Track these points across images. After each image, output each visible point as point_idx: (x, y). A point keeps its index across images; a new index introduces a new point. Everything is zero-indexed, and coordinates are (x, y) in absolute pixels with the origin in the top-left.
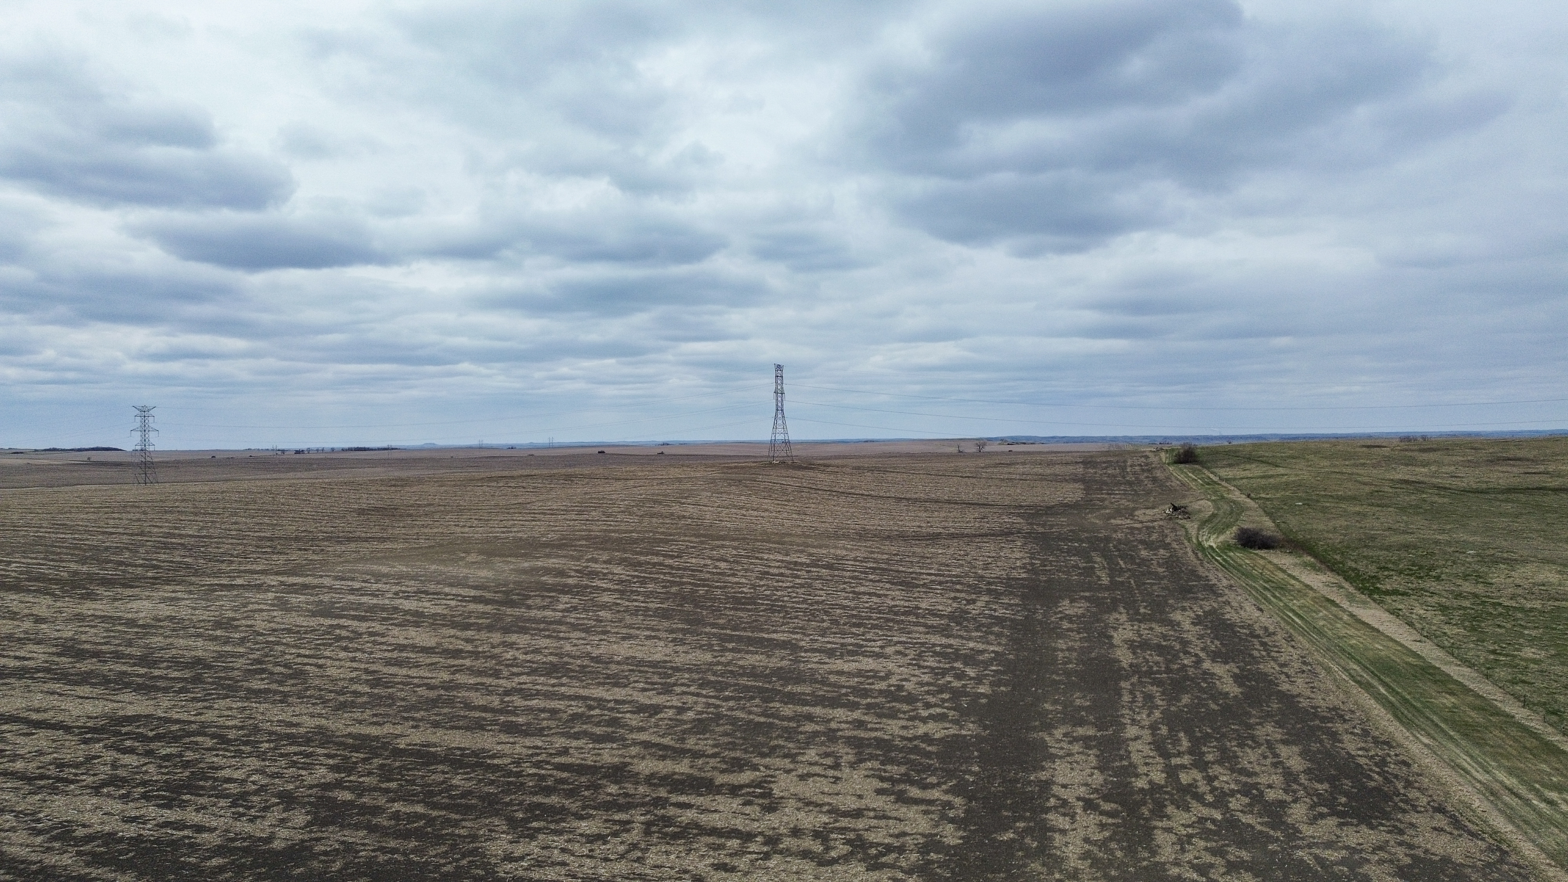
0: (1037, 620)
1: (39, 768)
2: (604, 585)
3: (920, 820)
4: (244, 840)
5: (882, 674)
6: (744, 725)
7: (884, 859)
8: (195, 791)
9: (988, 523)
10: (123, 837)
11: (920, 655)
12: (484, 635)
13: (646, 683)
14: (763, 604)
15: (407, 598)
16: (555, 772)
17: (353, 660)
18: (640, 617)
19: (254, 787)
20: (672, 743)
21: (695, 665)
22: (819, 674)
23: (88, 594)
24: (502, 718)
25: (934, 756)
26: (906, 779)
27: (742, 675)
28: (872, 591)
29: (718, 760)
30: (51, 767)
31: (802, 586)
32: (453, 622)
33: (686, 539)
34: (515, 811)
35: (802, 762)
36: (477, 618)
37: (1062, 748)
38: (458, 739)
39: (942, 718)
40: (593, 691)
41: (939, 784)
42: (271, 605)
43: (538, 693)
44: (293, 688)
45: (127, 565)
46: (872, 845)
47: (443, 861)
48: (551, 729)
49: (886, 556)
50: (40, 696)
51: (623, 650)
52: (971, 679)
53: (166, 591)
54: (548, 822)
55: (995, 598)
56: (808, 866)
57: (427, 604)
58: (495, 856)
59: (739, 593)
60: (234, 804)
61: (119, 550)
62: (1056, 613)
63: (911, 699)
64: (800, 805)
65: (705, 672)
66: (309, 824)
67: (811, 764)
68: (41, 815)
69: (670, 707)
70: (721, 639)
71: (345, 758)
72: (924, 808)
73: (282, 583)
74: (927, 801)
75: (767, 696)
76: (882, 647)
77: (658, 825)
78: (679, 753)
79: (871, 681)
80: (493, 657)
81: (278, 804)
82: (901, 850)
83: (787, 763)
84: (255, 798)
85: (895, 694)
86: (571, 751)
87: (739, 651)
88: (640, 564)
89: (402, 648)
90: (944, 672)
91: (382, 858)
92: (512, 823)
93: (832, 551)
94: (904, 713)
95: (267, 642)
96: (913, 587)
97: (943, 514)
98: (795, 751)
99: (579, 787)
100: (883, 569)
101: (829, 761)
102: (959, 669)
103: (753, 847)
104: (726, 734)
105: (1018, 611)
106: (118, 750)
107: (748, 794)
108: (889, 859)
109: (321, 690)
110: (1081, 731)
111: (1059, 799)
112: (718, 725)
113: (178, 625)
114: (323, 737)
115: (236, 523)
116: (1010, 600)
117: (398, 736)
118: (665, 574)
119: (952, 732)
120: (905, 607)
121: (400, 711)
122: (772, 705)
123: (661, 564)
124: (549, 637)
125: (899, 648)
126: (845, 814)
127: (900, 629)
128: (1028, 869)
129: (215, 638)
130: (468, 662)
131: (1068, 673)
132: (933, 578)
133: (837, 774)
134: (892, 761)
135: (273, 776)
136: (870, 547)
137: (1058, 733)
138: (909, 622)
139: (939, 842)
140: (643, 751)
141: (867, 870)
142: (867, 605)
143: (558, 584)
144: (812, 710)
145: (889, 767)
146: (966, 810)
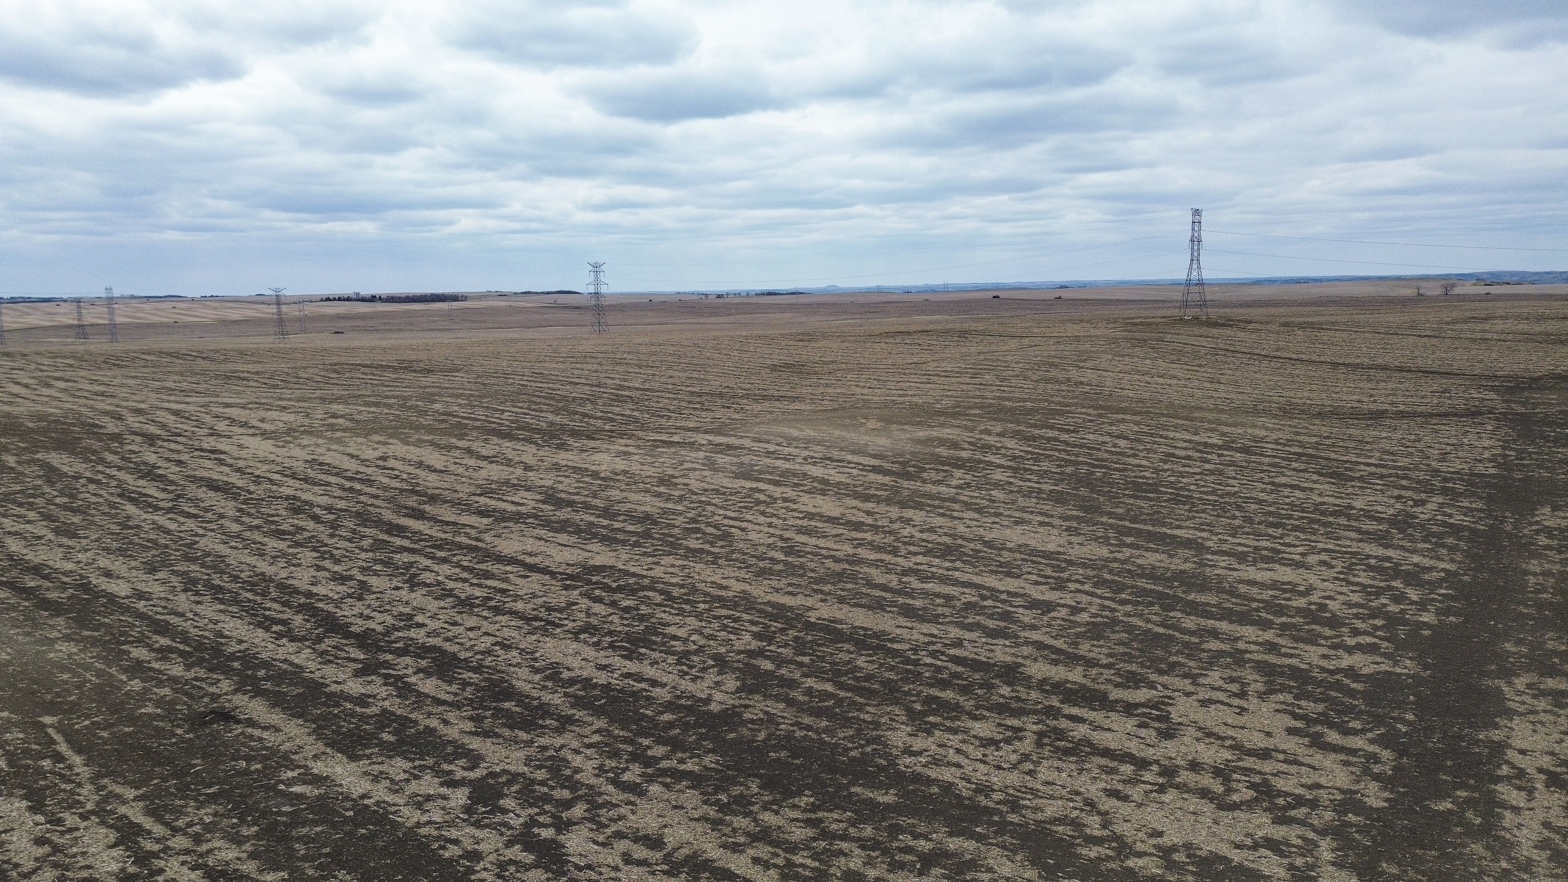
0: (1505, 532)
1: (534, 609)
2: (997, 461)
3: (1338, 771)
4: (688, 698)
5: (1302, 588)
6: (1140, 634)
7: (1293, 813)
8: (650, 645)
9: (1450, 398)
10: (596, 683)
11: (1350, 569)
12: (882, 508)
13: (1039, 575)
14: (1166, 493)
15: (814, 464)
16: (950, 665)
17: (770, 525)
18: (1034, 500)
19: (695, 647)
20: (1064, 647)
21: (1090, 560)
22: (1228, 582)
23: (562, 444)
24: (901, 600)
25: (1359, 696)
26: (1324, 720)
27: (1141, 576)
28: (1295, 483)
29: (1113, 671)
30: (542, 610)
31: (1212, 472)
32: (855, 492)
33: (1084, 410)
34: (914, 702)
35: (1203, 685)
36: (877, 489)
37: (1523, 703)
38: (861, 618)
39: (1372, 649)
40: (986, 579)
41: (1363, 731)
42: (703, 464)
43: (933, 576)
44: (723, 550)
45: (590, 417)
46: (1280, 794)
47: (850, 745)
48: (946, 617)
49: (1314, 440)
50: (531, 541)
51: (1015, 536)
52: (1412, 603)
53: (620, 445)
54: (944, 719)
55: (1450, 500)
56: (1207, 808)
57: (832, 472)
58: (896, 747)
59: (1140, 477)
60: (679, 662)
61: (583, 401)
62: (1531, 524)
63: (1335, 622)
64: (1200, 735)
65: (1100, 569)
66: (739, 690)
67: (1213, 688)
68: (537, 655)
69: (1064, 606)
70: (1118, 532)
71: (766, 627)
72: (1343, 757)
73: (710, 443)
74: (1347, 748)
75: (1168, 603)
76: (1303, 555)
77: (1050, 737)
78: (1072, 659)
79: (1288, 595)
80: (891, 533)
81: (713, 666)
82: (1313, 804)
83: (1186, 684)
84: (695, 658)
85: (1316, 614)
86: (966, 643)
87: (1138, 547)
88: (1034, 438)
89: (811, 516)
90: (1379, 592)
91: (799, 734)
92: (912, 715)
93: (1249, 431)
94: (1326, 638)
95: (700, 502)
96: (1346, 480)
97: (1390, 386)
98: (1197, 671)
99: (972, 684)
100: (1310, 456)
101: (1234, 688)
102: (1397, 589)
103: (1148, 776)
104: (1121, 643)
105: (1481, 519)
106: (590, 598)
107: (1144, 715)
108: (1301, 812)
109: (744, 554)
110: (1551, 683)
111: (1513, 766)
112: (1113, 632)
113: (632, 480)
114: (746, 602)
115: (671, 377)
116: (1471, 502)
117: (810, 609)
118: (1059, 451)
119: (1383, 668)
120: (1335, 505)
121: (810, 583)
122: (1172, 614)
123: (1055, 439)
124: (943, 515)
125: (1324, 557)
126: (1251, 753)
127: (1326, 533)
128: (1467, 851)
129: (659, 495)
130: (868, 536)
131: (1540, 606)
132: (1373, 469)
133: (1244, 704)
134: (1308, 696)
135: (710, 637)
136: (1295, 427)
137: (1520, 683)
138: (1339, 525)
139: (1360, 801)
140: (1036, 653)
141: (1273, 823)
142: (1288, 500)
143: (952, 458)
144: (1217, 624)
145: (1303, 703)
146: (1395, 766)
